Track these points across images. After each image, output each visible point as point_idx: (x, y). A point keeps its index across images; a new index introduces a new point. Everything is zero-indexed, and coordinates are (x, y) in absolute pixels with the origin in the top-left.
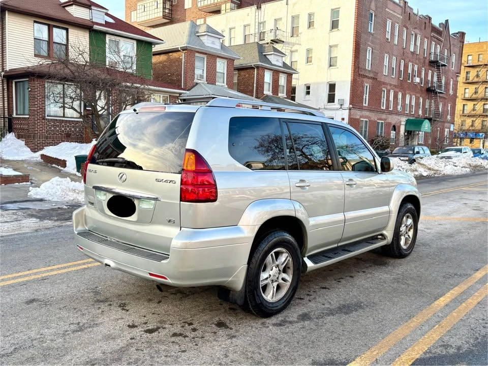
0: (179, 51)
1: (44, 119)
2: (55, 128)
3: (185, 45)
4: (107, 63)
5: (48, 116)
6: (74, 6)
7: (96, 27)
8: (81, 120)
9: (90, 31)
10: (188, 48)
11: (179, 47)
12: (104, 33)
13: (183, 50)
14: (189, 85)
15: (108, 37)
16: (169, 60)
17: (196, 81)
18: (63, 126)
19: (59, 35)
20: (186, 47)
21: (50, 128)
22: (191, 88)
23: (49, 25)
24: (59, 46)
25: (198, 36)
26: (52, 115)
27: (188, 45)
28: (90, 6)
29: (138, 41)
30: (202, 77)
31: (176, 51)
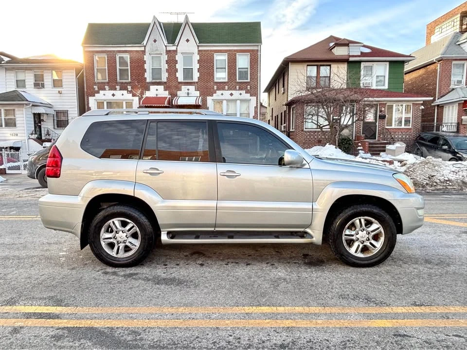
0: (435, 63)
1: (303, 131)
2: (310, 137)
3: (440, 56)
4: (361, 85)
5: (306, 129)
6: (336, 47)
7: (351, 59)
8: (330, 130)
9: (348, 63)
10: (444, 59)
11: (434, 59)
12: (360, 62)
13: (439, 61)
14: (443, 92)
15: (363, 65)
16: (427, 72)
17: (452, 87)
18: (316, 135)
19: (324, 71)
20: (441, 57)
21: (307, 137)
22: (446, 94)
23: (317, 65)
24: (324, 78)
25: (459, 45)
26: (309, 128)
27: (443, 56)
28: (348, 44)
29: (391, 62)
30: (459, 82)
31: (433, 63)
